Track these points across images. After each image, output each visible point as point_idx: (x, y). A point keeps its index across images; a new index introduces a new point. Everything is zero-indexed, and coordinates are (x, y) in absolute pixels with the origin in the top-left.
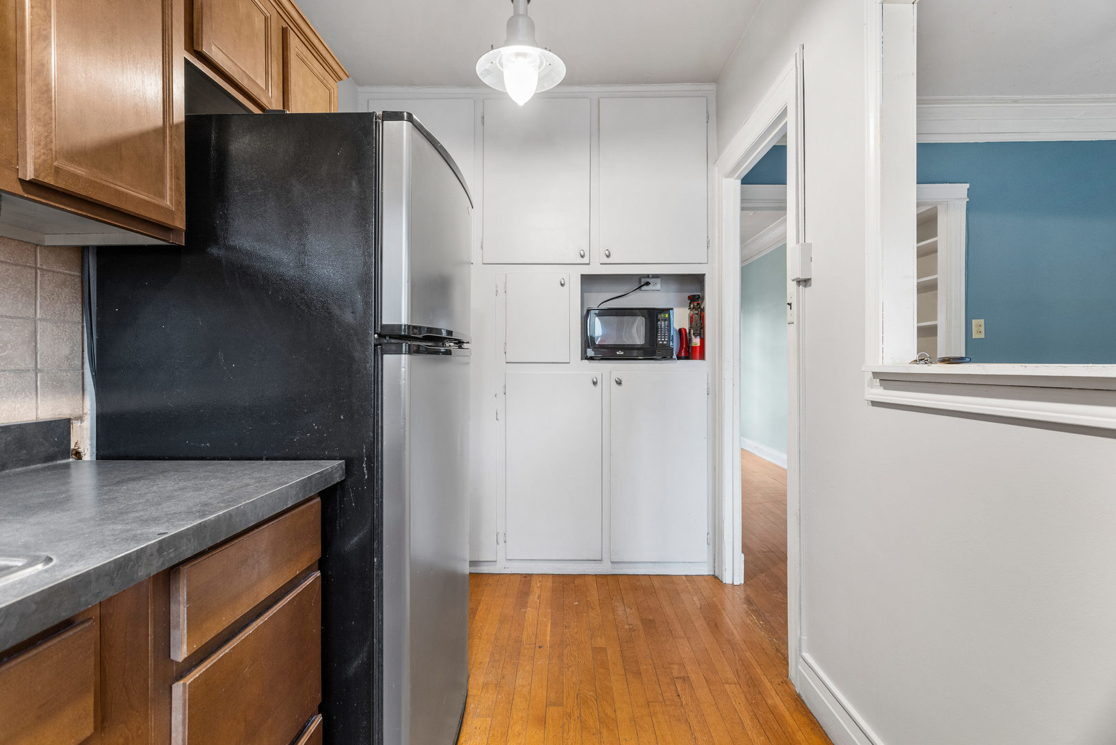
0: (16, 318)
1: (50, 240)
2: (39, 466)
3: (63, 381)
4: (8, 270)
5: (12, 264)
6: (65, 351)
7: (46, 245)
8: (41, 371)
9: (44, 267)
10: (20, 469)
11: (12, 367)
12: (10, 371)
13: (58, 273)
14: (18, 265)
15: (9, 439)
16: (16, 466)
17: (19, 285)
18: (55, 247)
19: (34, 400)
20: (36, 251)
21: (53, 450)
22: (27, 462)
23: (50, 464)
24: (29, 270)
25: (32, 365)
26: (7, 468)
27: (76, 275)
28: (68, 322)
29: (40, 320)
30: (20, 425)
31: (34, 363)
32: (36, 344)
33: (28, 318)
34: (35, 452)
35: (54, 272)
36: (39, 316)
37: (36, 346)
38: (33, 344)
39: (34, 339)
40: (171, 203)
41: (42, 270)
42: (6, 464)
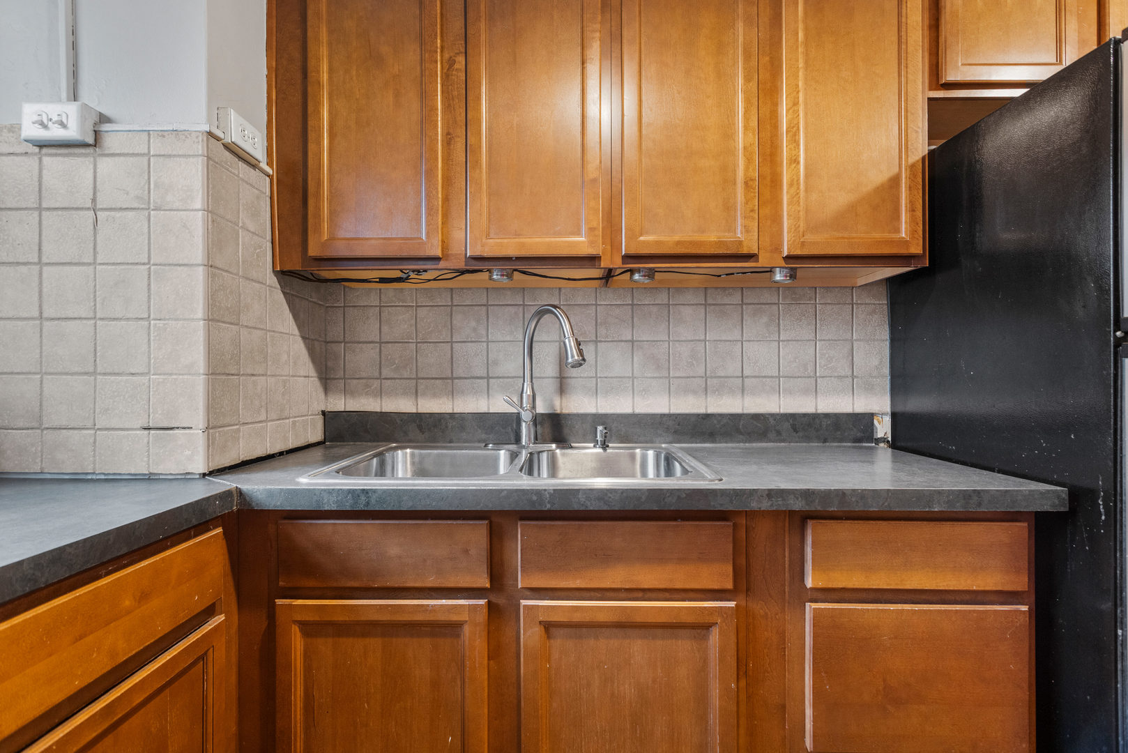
0: (839, 340)
1: (861, 282)
2: (849, 444)
3: (873, 385)
4: (833, 309)
5: (835, 304)
6: (875, 362)
7: (858, 285)
8: (857, 377)
9: (859, 302)
10: (836, 444)
11: (836, 374)
12: (835, 377)
13: (869, 304)
14: (840, 304)
15: (829, 422)
16: (833, 442)
17: (840, 318)
18: (866, 285)
19: (851, 398)
20: (852, 292)
21: (859, 435)
22: (841, 440)
23: (857, 444)
24: (847, 306)
25: (850, 373)
26: (828, 442)
27: (882, 304)
28: (877, 340)
29: (856, 340)
30: (836, 414)
31: (851, 371)
32: (853, 357)
33: (846, 340)
34: (846, 434)
35: (866, 304)
36: (854, 338)
37: (853, 359)
38: (851, 358)
39: (851, 353)
40: (906, 234)
41: (857, 304)
42: (826, 439)
